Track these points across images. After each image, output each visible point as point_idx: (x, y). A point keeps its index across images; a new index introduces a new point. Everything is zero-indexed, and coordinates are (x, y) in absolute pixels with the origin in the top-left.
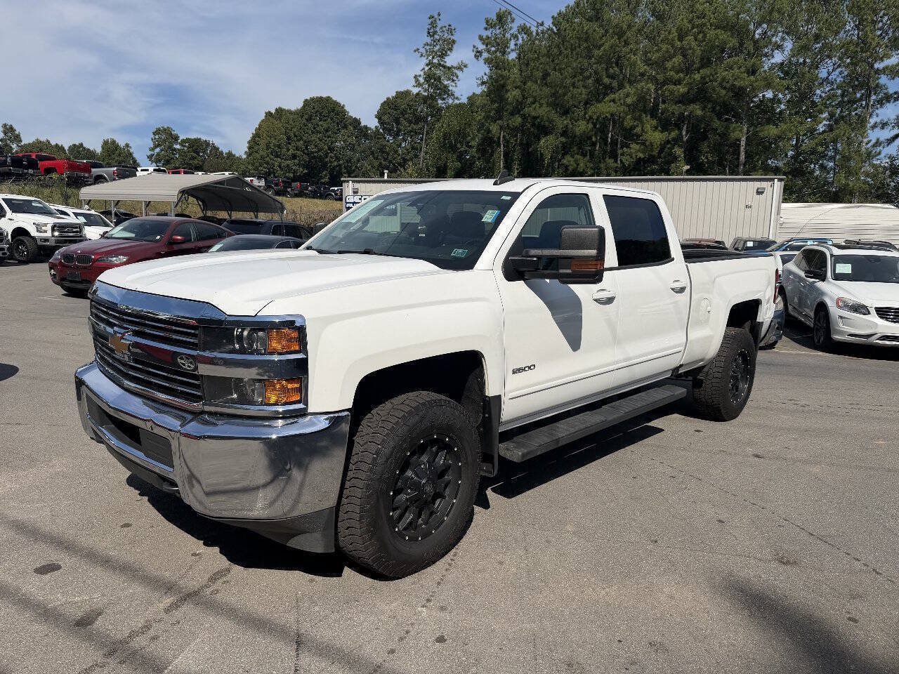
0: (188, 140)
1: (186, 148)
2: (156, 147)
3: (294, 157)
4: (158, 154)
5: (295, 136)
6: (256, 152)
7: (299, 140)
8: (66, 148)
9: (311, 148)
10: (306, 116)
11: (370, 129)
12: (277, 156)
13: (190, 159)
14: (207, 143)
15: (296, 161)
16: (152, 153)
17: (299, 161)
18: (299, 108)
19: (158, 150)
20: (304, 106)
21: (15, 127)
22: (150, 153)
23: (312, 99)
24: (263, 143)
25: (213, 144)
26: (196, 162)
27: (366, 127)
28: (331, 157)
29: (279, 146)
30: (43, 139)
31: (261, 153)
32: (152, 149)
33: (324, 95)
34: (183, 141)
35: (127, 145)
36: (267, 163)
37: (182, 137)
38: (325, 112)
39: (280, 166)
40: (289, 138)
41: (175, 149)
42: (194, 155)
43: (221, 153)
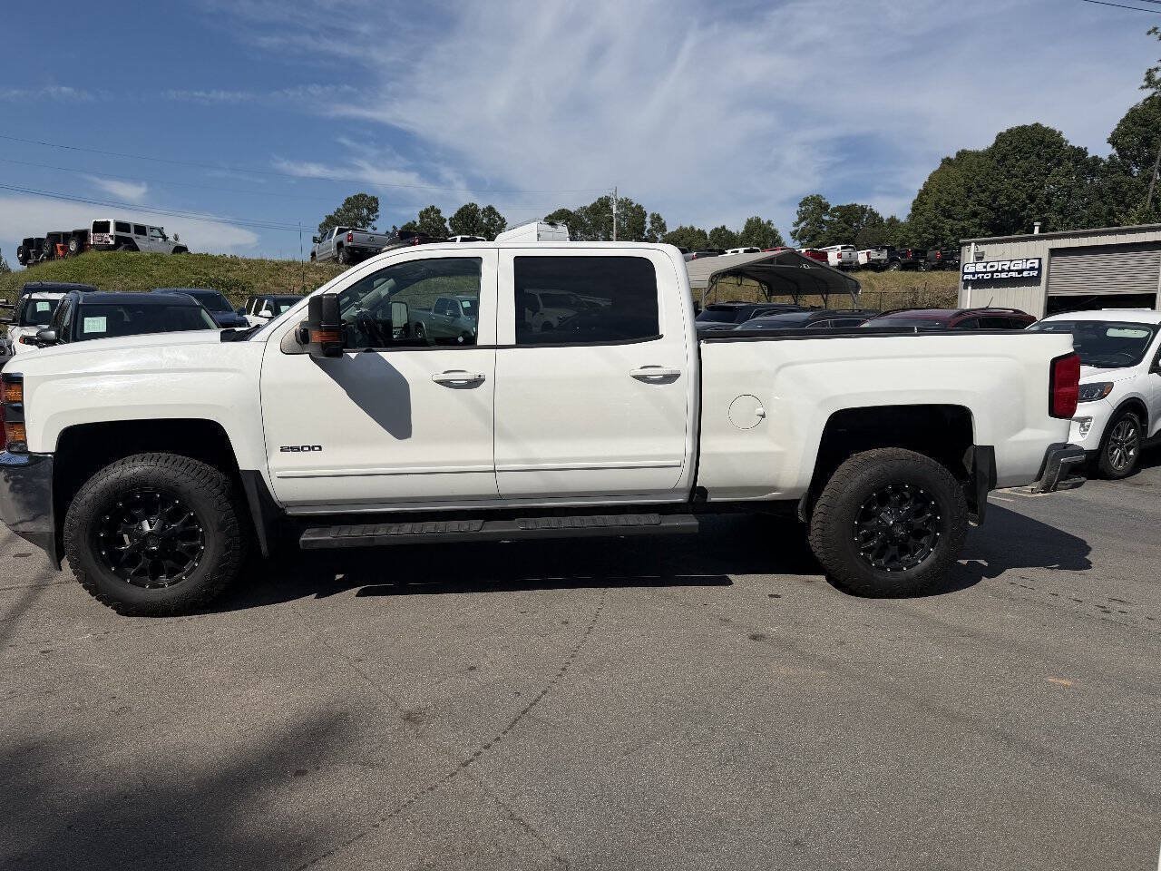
0: (839, 208)
1: (836, 219)
2: (801, 220)
3: (975, 214)
4: (803, 230)
5: (979, 186)
6: (921, 214)
7: (983, 192)
8: (708, 233)
9: (1003, 200)
10: (998, 157)
11: (1101, 160)
12: (949, 217)
13: (839, 232)
14: (863, 209)
15: (977, 221)
16: (797, 228)
17: (982, 219)
18: (990, 146)
19: (803, 224)
20: (996, 143)
21: (662, 216)
22: (793, 229)
23: (1010, 131)
24: (931, 201)
25: (871, 209)
26: (846, 234)
27: (1095, 158)
28: (1031, 209)
29: (953, 204)
30: (687, 225)
31: (928, 214)
32: (796, 224)
33: (1029, 123)
34: (834, 210)
35: (769, 223)
36: (934, 228)
37: (833, 205)
38: (1026, 148)
39: (951, 231)
40: (969, 190)
41: (823, 221)
42: (844, 225)
43: (881, 220)
